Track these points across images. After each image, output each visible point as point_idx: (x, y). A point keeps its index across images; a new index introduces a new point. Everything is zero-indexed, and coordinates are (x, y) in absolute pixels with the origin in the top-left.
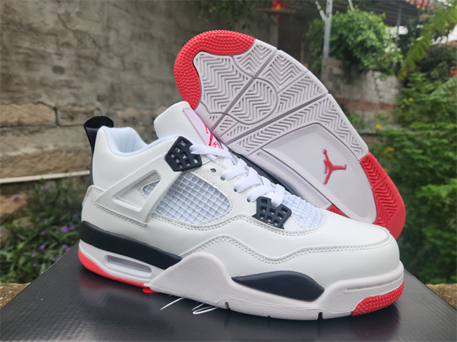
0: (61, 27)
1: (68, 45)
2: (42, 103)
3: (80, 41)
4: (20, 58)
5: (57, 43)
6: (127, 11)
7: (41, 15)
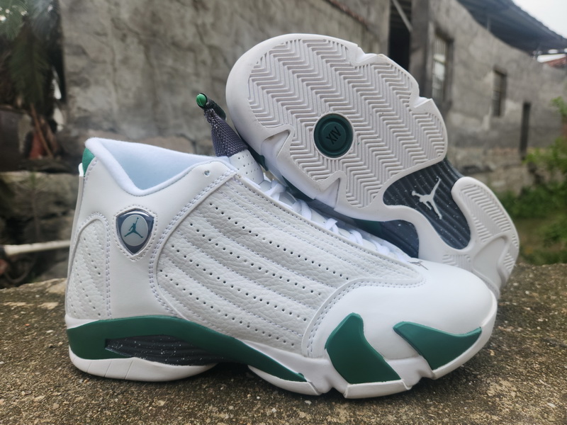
0: (198, 41)
1: (204, 63)
2: (183, 136)
3: (214, 59)
4: (165, 78)
5: (196, 62)
6: (251, 23)
7: (183, 26)
